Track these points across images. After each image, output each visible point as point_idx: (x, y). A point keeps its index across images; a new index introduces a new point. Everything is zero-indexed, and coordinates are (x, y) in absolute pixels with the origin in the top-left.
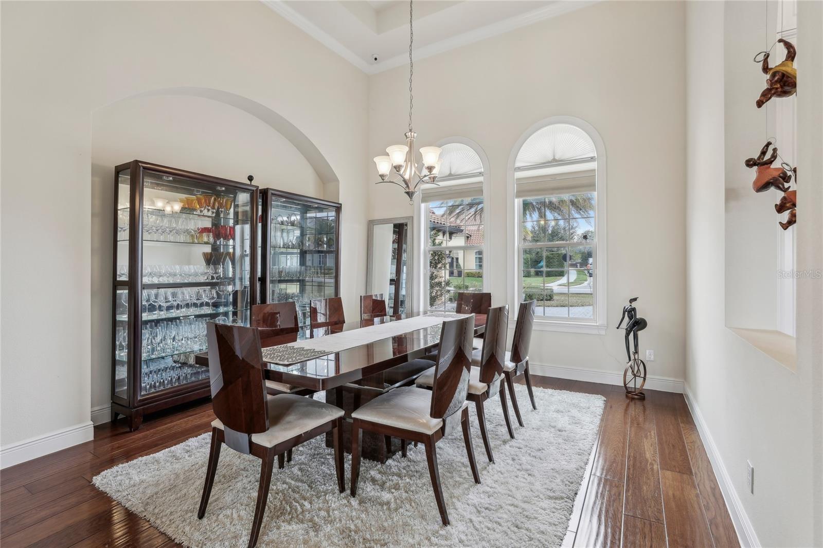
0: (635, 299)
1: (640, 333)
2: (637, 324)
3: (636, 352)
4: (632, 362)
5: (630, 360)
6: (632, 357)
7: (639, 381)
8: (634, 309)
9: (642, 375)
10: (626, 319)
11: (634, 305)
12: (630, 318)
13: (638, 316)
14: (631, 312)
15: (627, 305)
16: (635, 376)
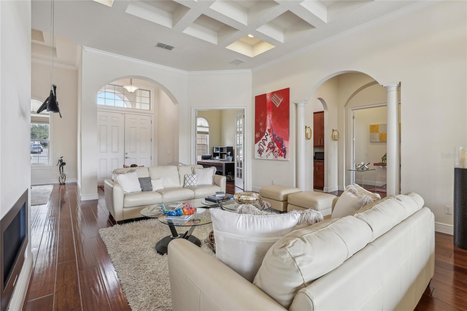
0: (62, 157)
1: (64, 166)
2: (63, 164)
3: (63, 171)
4: (61, 175)
5: (61, 174)
6: (61, 173)
7: (64, 180)
8: (62, 160)
9: (65, 178)
10: (60, 162)
11: (62, 159)
12: (61, 162)
13: (63, 162)
14: (61, 161)
15: (60, 159)
16: (62, 178)
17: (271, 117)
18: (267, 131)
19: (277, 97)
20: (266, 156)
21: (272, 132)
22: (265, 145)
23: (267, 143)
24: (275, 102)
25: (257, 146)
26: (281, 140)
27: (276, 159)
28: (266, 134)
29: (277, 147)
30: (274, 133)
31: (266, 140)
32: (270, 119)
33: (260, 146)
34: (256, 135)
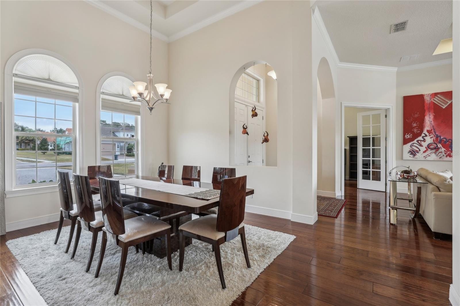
17: (431, 118)
18: (425, 132)
19: (442, 98)
20: (424, 157)
21: (433, 133)
22: (422, 146)
23: (425, 144)
24: (439, 103)
25: (407, 147)
26: (450, 141)
27: (441, 159)
28: (423, 135)
29: (442, 148)
30: (437, 133)
31: (424, 140)
32: (431, 120)
33: (413, 147)
34: (406, 136)
